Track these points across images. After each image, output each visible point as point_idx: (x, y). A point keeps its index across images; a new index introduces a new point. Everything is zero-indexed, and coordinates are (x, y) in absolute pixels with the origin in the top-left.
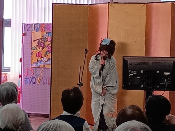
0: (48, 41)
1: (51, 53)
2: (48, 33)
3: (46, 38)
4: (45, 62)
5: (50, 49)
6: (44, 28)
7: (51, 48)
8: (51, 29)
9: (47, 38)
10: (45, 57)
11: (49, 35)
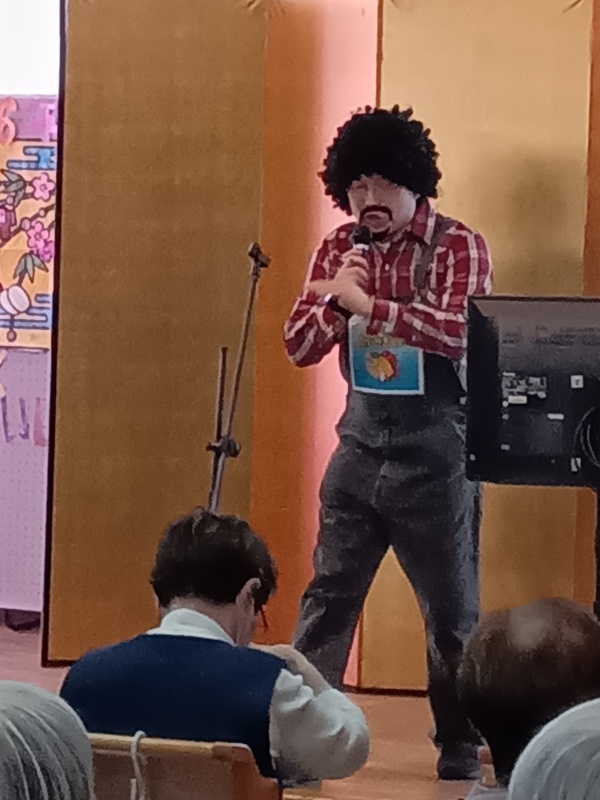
0: (32, 195)
1: (51, 266)
2: (34, 151)
3: (21, 178)
4: (19, 312)
5: (46, 243)
6: (12, 120)
7: (52, 237)
8: (54, 129)
9: (28, 178)
10: (19, 284)
11: (38, 162)
